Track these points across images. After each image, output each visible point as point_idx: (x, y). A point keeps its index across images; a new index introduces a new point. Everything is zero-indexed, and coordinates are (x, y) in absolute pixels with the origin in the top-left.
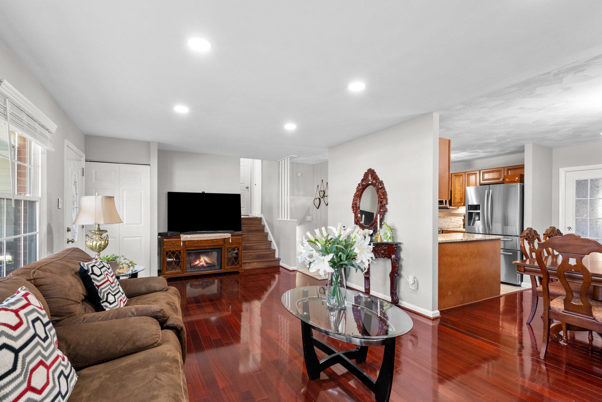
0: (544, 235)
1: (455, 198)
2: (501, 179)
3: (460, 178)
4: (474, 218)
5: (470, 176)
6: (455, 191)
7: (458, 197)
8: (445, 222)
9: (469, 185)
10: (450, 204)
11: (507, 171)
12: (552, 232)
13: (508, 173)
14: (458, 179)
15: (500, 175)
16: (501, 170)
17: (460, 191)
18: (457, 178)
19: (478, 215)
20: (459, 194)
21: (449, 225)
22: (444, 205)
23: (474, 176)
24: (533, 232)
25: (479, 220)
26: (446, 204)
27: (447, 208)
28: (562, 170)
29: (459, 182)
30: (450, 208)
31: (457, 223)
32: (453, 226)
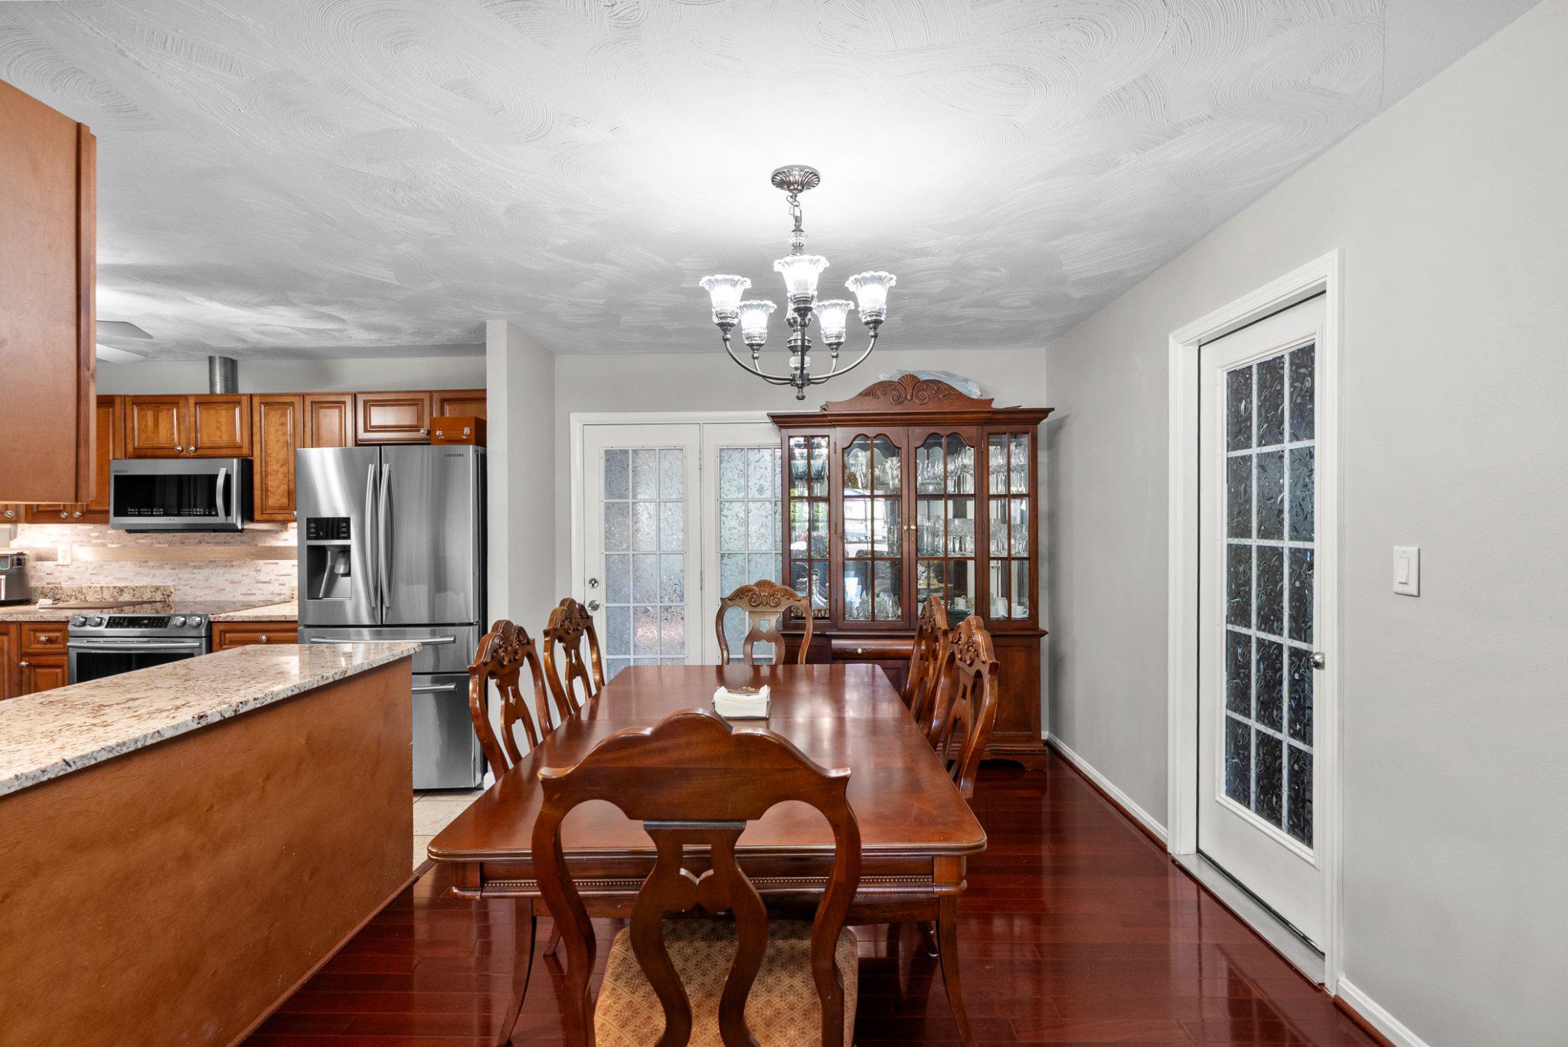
0: (546, 633)
1: (265, 490)
2: (422, 431)
3: (284, 415)
4: (333, 568)
5: (323, 412)
6: (265, 463)
7: (278, 487)
8: (233, 582)
9: (317, 442)
10: (248, 514)
11: (439, 405)
12: (567, 619)
13: (442, 412)
14: (278, 417)
15: (420, 418)
17: (286, 462)
18: (272, 413)
19: (344, 556)
20: (280, 476)
21: (252, 594)
22: (221, 519)
23: (337, 411)
24: (514, 638)
25: (348, 574)
26: (228, 512)
27: (232, 529)
28: (577, 420)
29: (280, 428)
30: (245, 527)
31: (280, 585)
32: (264, 596)
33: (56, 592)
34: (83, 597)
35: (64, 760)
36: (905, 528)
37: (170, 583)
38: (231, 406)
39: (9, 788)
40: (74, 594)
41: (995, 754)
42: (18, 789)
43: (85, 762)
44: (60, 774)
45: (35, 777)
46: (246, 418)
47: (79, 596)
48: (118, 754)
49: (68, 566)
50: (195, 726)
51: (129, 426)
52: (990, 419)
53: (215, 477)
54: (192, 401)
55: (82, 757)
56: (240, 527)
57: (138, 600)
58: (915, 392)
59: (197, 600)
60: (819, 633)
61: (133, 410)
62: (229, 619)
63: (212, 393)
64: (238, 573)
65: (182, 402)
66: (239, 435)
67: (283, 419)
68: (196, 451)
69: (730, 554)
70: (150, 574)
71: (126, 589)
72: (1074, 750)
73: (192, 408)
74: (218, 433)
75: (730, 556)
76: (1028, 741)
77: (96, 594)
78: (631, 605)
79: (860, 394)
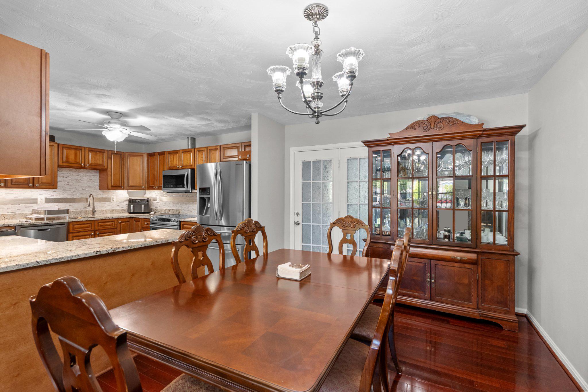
3: (203, 154)
5: (212, 152)
9: (210, 161)
10: (193, 187)
11: (243, 148)
16: (239, 146)
18: (200, 154)
22: (186, 189)
23: (216, 152)
24: (204, 232)
26: (187, 186)
27: (189, 192)
28: (292, 150)
29: (201, 159)
30: (192, 191)
33: (156, 210)
35: (37, 261)
36: (430, 193)
37: (180, 209)
38: (190, 152)
39: (13, 268)
41: (483, 317)
42: (17, 269)
43: (45, 263)
44: (35, 266)
45: (24, 266)
46: (193, 156)
48: (60, 261)
49: (159, 203)
50: (95, 254)
51: (168, 160)
52: (482, 134)
53: (184, 175)
54: (181, 152)
55: (44, 261)
56: (191, 191)
58: (436, 124)
59: (186, 214)
60: (385, 242)
61: (168, 155)
62: (184, 221)
63: (188, 149)
65: (179, 152)
66: (192, 162)
67: (202, 156)
68: (182, 167)
69: (351, 205)
70: (175, 206)
72: (540, 324)
73: (181, 153)
74: (187, 161)
75: (352, 205)
76: (505, 313)
78: (312, 224)
79: (406, 128)
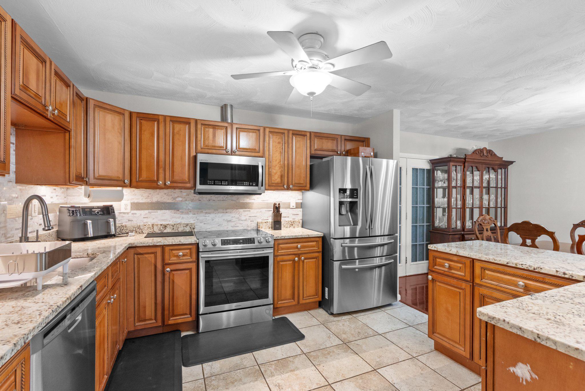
1: (270, 174)
2: (338, 152)
6: (271, 161)
7: (276, 173)
11: (343, 141)
13: (345, 145)
15: (337, 146)
17: (280, 161)
20: (277, 168)
23: (302, 139)
31: (251, 221)
32: (243, 227)
33: (122, 228)
34: (140, 231)
38: (254, 131)
40: (134, 229)
46: (262, 138)
47: (138, 230)
49: (128, 213)
51: (199, 136)
53: (257, 166)
57: (175, 231)
61: (201, 126)
62: (283, 238)
64: (230, 216)
65: (229, 126)
67: (279, 141)
68: (236, 152)
70: (180, 217)
71: (168, 226)
73: (234, 128)
77: (149, 229)
